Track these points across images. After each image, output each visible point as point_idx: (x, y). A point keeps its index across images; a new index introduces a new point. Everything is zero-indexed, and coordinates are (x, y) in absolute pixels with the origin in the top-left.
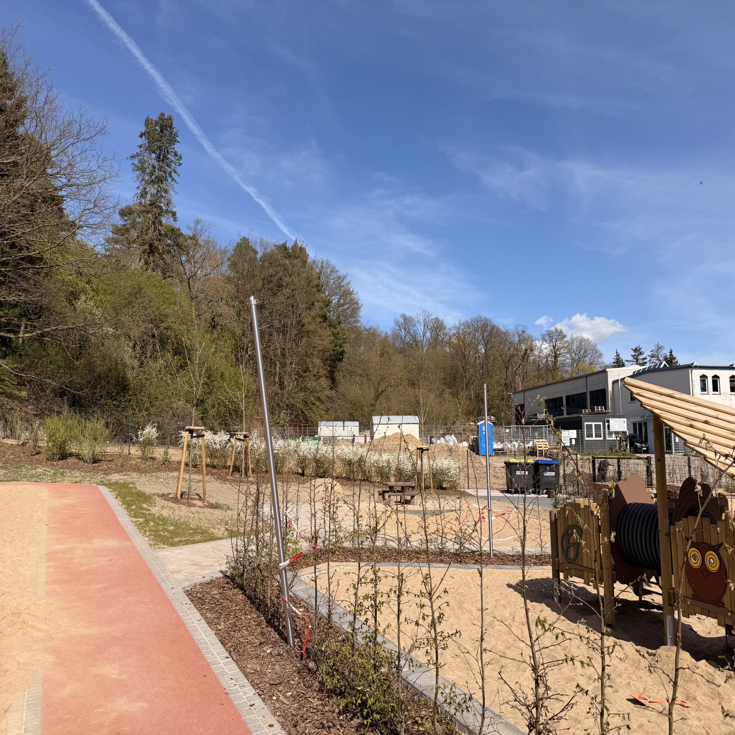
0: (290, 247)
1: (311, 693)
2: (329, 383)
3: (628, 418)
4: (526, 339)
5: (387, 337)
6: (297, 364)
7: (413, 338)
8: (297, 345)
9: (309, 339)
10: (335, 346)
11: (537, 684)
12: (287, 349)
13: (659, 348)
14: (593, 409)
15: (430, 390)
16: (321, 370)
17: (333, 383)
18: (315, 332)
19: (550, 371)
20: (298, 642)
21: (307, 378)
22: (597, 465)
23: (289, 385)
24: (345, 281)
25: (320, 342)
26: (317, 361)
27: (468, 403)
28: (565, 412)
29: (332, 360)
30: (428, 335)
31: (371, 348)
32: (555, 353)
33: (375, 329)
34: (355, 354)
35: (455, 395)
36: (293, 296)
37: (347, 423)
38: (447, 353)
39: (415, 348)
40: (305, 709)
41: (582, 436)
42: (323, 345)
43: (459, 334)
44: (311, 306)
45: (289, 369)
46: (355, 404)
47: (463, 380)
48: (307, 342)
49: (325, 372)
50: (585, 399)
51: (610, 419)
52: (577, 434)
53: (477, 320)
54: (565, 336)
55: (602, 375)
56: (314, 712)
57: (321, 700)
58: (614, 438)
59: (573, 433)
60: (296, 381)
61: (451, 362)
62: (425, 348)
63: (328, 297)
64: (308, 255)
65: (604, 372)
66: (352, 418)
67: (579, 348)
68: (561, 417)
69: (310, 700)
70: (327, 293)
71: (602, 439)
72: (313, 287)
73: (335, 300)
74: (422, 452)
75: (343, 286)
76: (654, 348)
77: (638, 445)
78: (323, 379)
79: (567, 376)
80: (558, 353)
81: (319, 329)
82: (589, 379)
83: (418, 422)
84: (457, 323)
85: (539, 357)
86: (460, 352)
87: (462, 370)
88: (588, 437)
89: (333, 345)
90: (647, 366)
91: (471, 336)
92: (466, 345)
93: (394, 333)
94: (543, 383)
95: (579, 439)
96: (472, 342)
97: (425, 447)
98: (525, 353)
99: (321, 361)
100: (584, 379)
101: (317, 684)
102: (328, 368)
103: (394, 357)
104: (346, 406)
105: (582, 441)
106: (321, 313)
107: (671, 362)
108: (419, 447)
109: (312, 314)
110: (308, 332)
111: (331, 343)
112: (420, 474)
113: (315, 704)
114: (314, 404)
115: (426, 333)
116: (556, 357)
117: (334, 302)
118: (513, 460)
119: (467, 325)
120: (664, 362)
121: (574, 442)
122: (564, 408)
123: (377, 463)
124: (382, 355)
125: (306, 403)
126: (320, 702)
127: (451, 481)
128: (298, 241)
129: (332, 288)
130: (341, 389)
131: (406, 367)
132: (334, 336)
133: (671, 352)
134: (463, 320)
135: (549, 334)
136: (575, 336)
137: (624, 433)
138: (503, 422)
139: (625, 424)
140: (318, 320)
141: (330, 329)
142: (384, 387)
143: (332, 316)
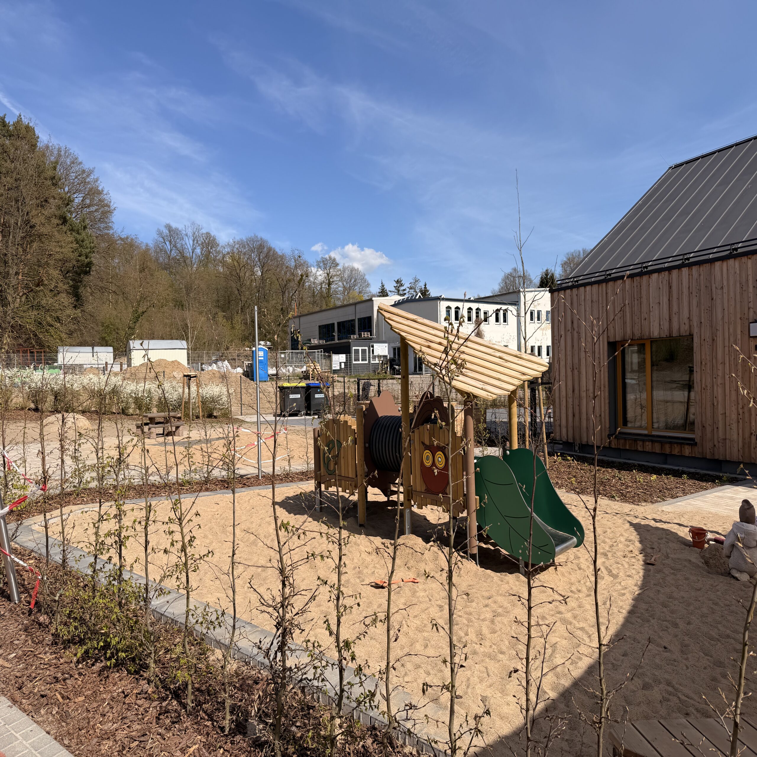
0: (11, 123)
1: (42, 649)
2: (72, 300)
3: (389, 343)
4: (301, 265)
5: (147, 250)
6: (27, 275)
7: (180, 253)
8: (24, 250)
9: (42, 245)
10: (79, 256)
11: (284, 585)
12: (9, 255)
13: (416, 281)
14: (360, 335)
15: (201, 313)
16: (61, 284)
17: (77, 301)
18: (50, 237)
19: (324, 298)
20: (25, 598)
21: (41, 294)
22: (361, 387)
23: (14, 302)
24: (92, 177)
25: (58, 249)
26: (55, 273)
27: (243, 328)
28: (336, 338)
29: (76, 272)
30: (198, 251)
31: (127, 261)
32: (329, 280)
33: (132, 239)
34: (107, 267)
35: (230, 319)
36: (16, 187)
37: (96, 349)
38: (220, 273)
39: (183, 264)
40: (34, 667)
41: (351, 360)
42: (62, 253)
43: (233, 253)
44: (44, 203)
45: (13, 281)
46: (108, 326)
47: (238, 303)
48: (40, 248)
49: (66, 287)
50: (353, 326)
51: (375, 345)
52: (346, 358)
53: (252, 240)
54: (337, 265)
55: (369, 304)
56: (46, 668)
57: (55, 653)
58: (377, 362)
59: (342, 358)
60: (24, 296)
61: (225, 283)
62: (195, 266)
63: (69, 194)
64: (38, 137)
65: (371, 300)
66: (104, 343)
67: (350, 277)
68: (333, 342)
69: (41, 656)
70: (66, 189)
71: (367, 362)
72: (46, 179)
73: (78, 199)
74: (190, 379)
75: (89, 183)
76: (412, 281)
77: (397, 367)
78: (64, 295)
79: (339, 303)
80: (331, 280)
81: (56, 233)
82: (358, 306)
83: (186, 347)
84: (231, 241)
85: (314, 283)
86: (234, 273)
87: (236, 292)
88: (355, 360)
89: (76, 254)
90: (405, 297)
91: (247, 256)
92: (241, 266)
93: (157, 246)
94: (318, 309)
95: (348, 363)
96: (247, 264)
97: (192, 373)
98: (301, 279)
99: (60, 273)
100: (354, 307)
101: (51, 637)
102: (71, 282)
103: (156, 273)
104: (96, 328)
105: (350, 365)
106: (58, 213)
107: (425, 294)
108: (186, 374)
109: (46, 213)
110: (40, 236)
111: (73, 252)
112: (187, 403)
113: (46, 660)
114: (51, 326)
115: (195, 248)
116: (329, 284)
117: (77, 200)
118: (286, 384)
119: (242, 244)
120: (419, 294)
121: (343, 366)
122: (336, 334)
123: (135, 394)
124: (142, 270)
125: (40, 323)
126: (54, 656)
127: (223, 409)
128: (22, 117)
129: (73, 183)
130: (89, 308)
131: (172, 286)
132: (77, 243)
133: (425, 285)
134: (238, 238)
135: (323, 261)
136: (346, 265)
137: (386, 356)
138: (279, 347)
139: (387, 349)
140: (55, 221)
141: (71, 234)
142: (145, 307)
143: (74, 218)
